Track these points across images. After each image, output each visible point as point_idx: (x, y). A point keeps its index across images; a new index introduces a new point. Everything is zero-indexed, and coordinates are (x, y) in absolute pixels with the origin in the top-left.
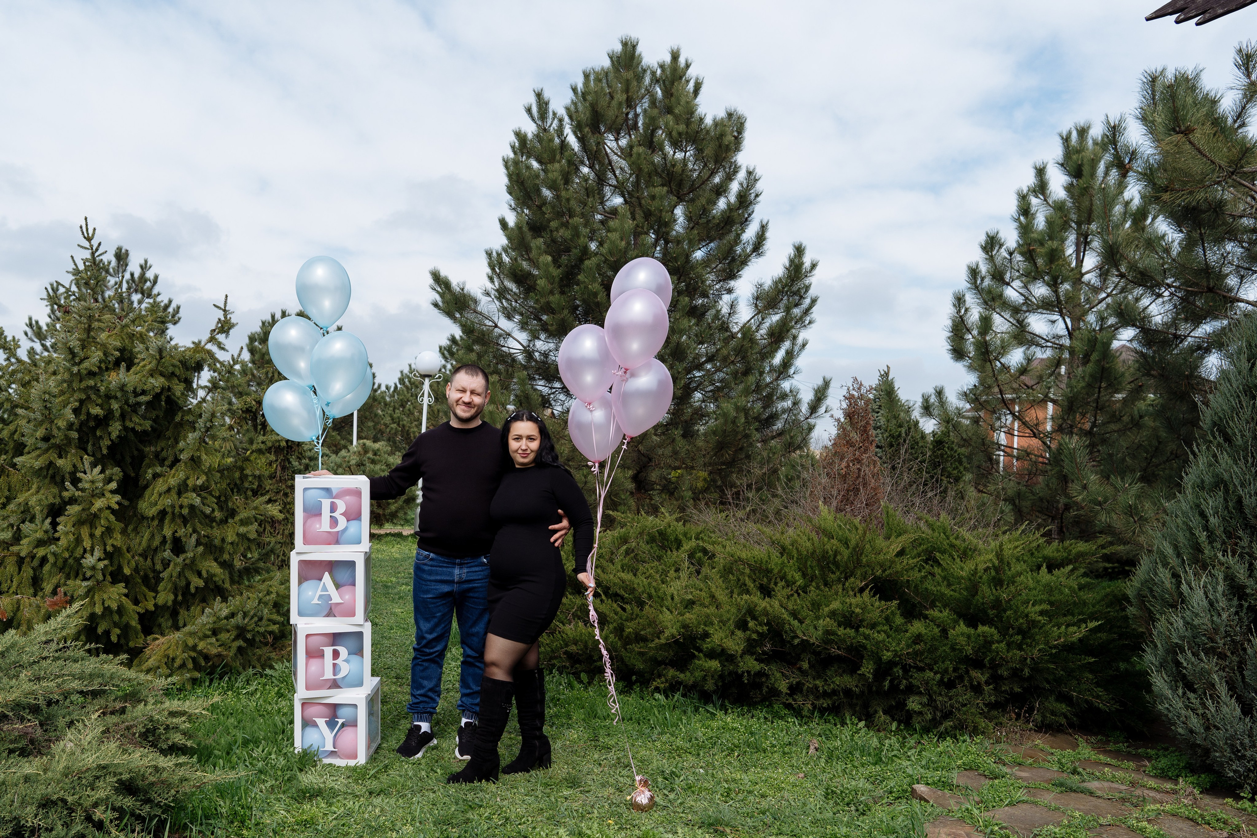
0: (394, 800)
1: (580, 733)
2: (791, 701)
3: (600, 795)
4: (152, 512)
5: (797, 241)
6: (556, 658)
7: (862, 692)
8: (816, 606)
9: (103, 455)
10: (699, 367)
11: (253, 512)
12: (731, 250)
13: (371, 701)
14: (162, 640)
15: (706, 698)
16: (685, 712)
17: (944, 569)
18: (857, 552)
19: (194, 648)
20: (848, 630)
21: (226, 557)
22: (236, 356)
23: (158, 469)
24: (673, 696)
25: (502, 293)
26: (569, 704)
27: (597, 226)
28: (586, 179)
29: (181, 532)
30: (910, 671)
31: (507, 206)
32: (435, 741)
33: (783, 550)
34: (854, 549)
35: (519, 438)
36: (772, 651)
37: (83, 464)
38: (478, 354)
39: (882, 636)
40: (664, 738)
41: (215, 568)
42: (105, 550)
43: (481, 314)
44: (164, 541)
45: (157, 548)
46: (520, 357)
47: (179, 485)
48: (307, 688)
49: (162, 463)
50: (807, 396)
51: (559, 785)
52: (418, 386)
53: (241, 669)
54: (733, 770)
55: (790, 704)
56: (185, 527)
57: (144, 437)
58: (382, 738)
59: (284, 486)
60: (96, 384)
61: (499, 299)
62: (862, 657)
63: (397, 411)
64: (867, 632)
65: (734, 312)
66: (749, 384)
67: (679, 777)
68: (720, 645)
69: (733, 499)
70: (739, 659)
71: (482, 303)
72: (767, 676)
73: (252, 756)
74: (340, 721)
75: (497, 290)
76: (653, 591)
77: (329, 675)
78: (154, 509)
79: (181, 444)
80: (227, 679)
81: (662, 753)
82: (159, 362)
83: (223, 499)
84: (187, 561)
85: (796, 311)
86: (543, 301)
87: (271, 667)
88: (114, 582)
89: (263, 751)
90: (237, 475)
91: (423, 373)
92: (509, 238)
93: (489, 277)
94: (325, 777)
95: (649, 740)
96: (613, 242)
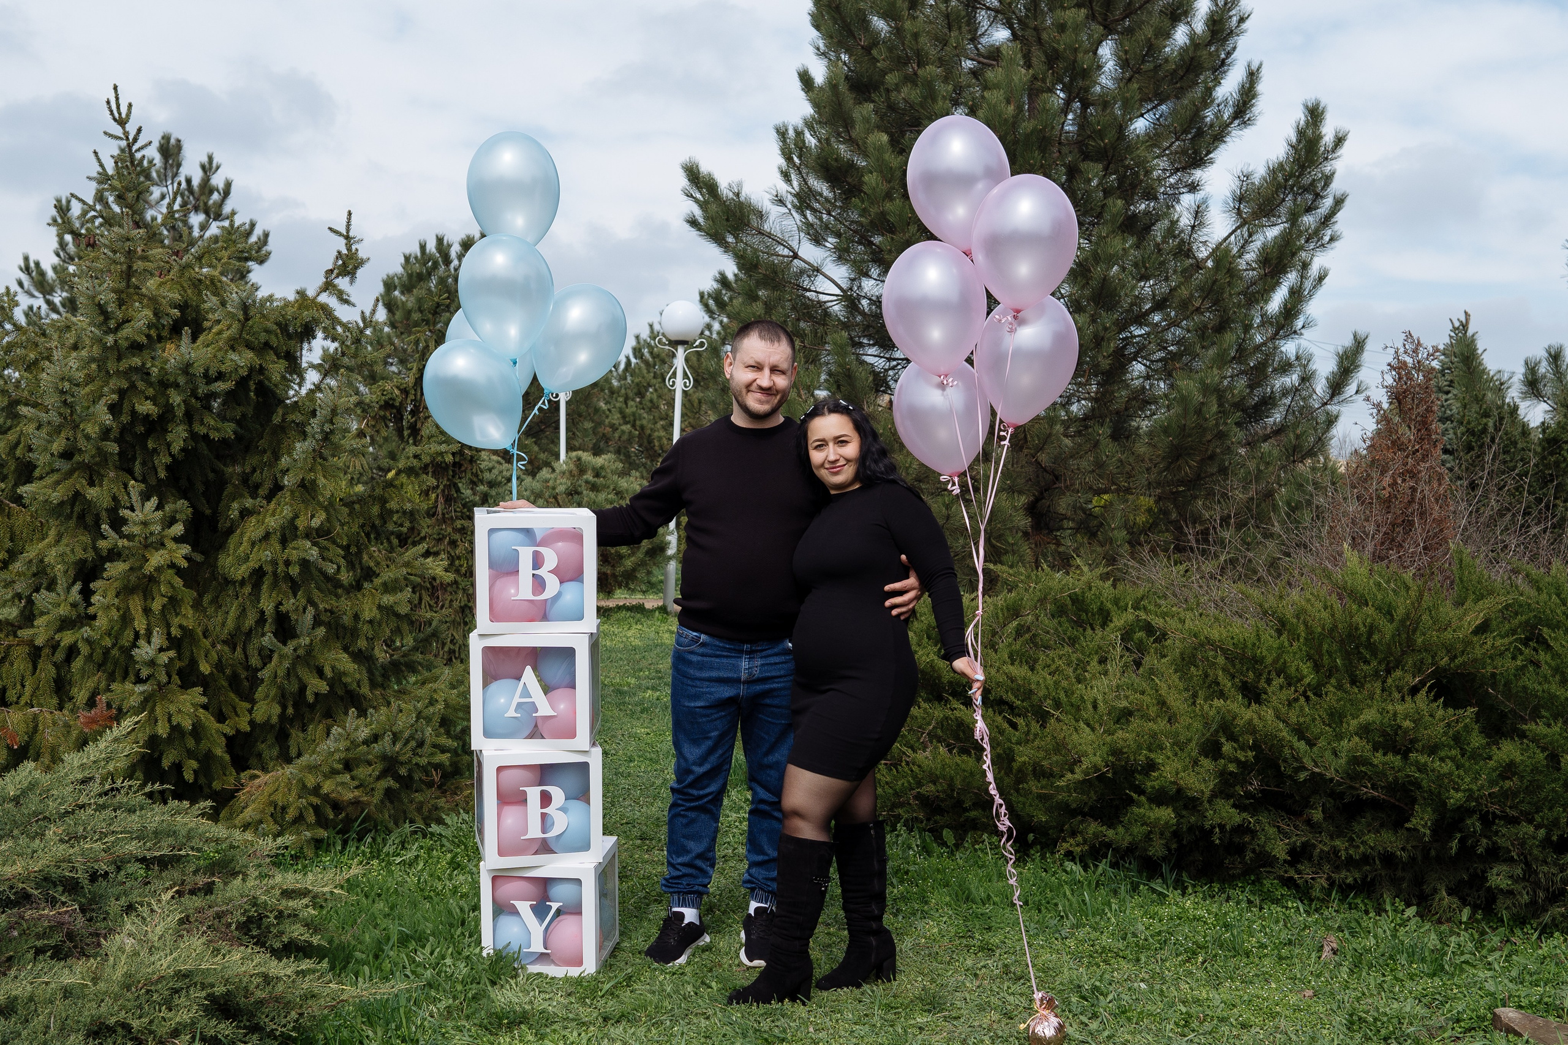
0: (643, 1029)
1: (943, 926)
2: (1292, 873)
3: (976, 1024)
4: (242, 572)
5: (1310, 97)
6: (902, 805)
7: (1413, 859)
8: (1336, 717)
9: (160, 480)
10: (1140, 319)
11: (404, 571)
12: (1196, 116)
13: (603, 874)
14: (264, 778)
15: (1150, 868)
16: (1115, 892)
17: (1556, 655)
18: (1408, 627)
19: (316, 790)
20: (1390, 757)
21: (362, 643)
22: (368, 314)
23: (249, 503)
24: (1096, 866)
25: (804, 200)
26: (924, 880)
27: (964, 80)
29: (289, 605)
30: (1493, 823)
31: (811, 50)
32: (707, 939)
33: (1282, 626)
34: (1402, 622)
35: (822, 444)
36: (1262, 791)
37: (128, 494)
38: (765, 303)
39: (1447, 767)
40: (1081, 934)
41: (345, 662)
42: (169, 634)
43: (769, 235)
44: (262, 620)
45: (251, 630)
46: (837, 309)
47: (283, 528)
48: (501, 853)
49: (254, 491)
50: (1324, 367)
51: (909, 1007)
52: (664, 360)
53: (391, 825)
54: (1194, 985)
55: (1291, 878)
56: (295, 596)
57: (224, 450)
58: (622, 934)
59: (449, 530)
60: (144, 364)
61: (800, 209)
62: (1414, 801)
63: (631, 403)
64: (1423, 759)
65: (1201, 224)
66: (1225, 346)
67: (1105, 996)
68: (1175, 783)
69: (1197, 541)
70: (1207, 806)
71: (772, 218)
72: (1253, 833)
73: (414, 961)
74: (555, 906)
75: (796, 196)
76: (1062, 695)
77: (534, 831)
78: (244, 567)
79: (285, 461)
80: (369, 840)
81: (1077, 957)
82: (243, 326)
83: (353, 549)
84: (301, 652)
85: (1309, 220)
86: (874, 210)
87: (440, 822)
88: (185, 686)
89: (432, 953)
90: (375, 510)
91: (673, 338)
92: (816, 104)
93: (782, 172)
94: (532, 993)
95: (1057, 935)
96: (994, 106)
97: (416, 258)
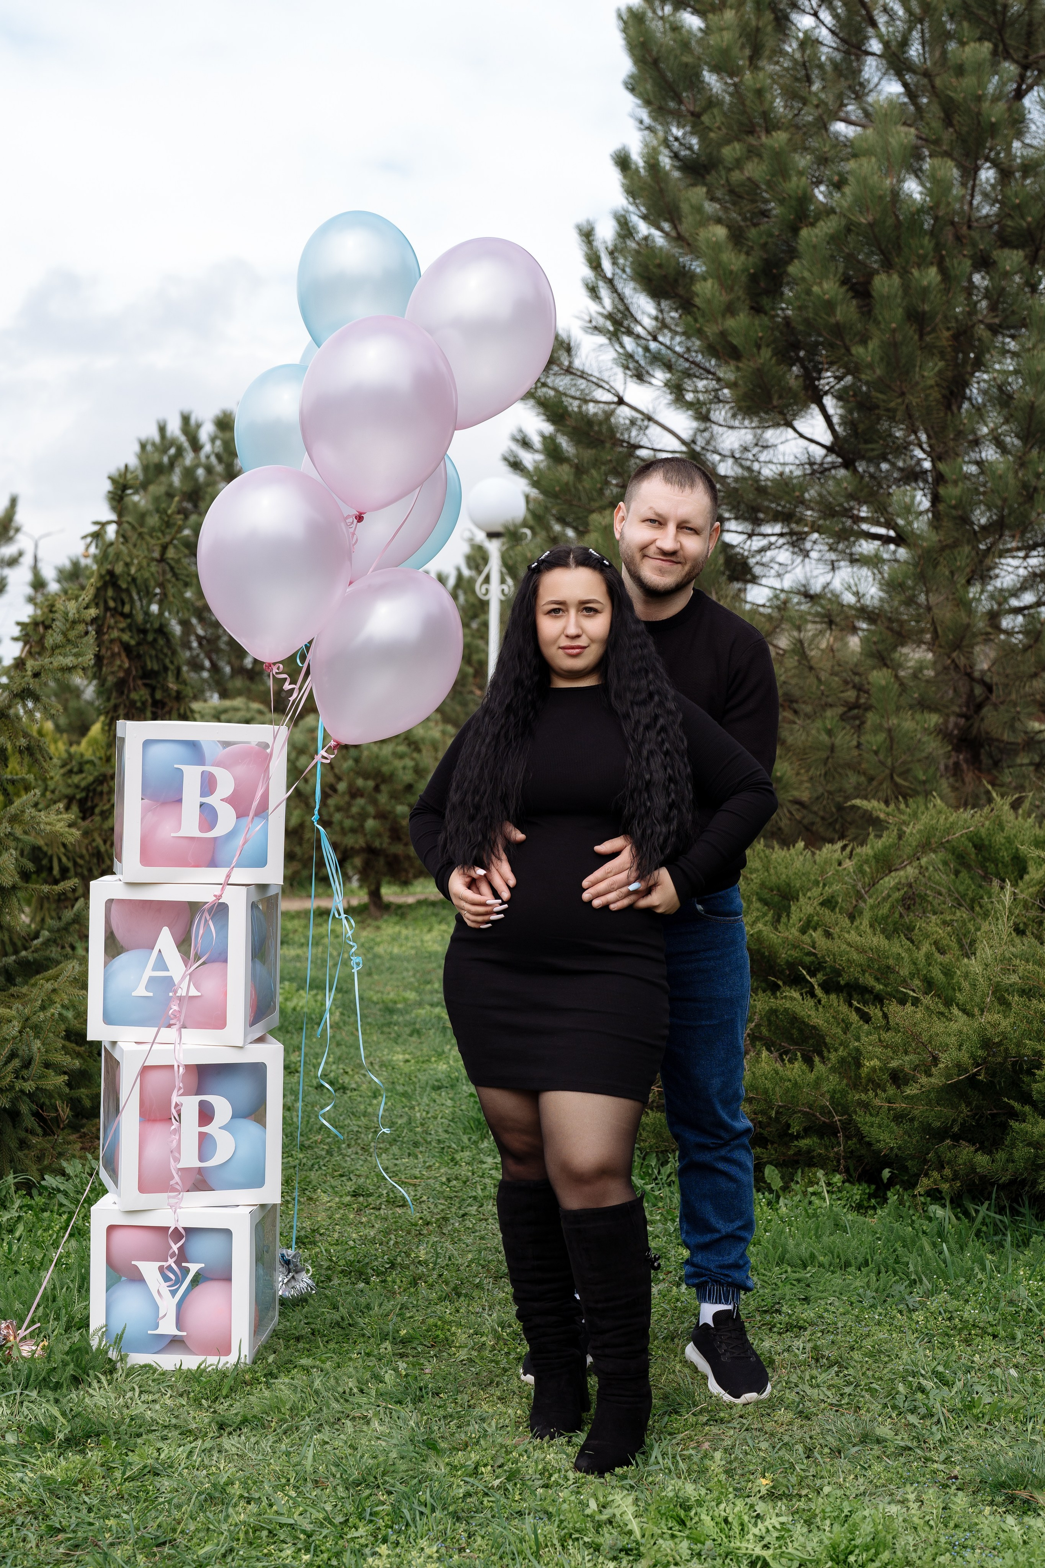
0: (271, 1438)
13: (261, 1226)
16: (995, 1245)
24: (974, 1210)
25: (620, 323)
28: (809, 42)
31: (632, 124)
35: (558, 609)
40: (933, 1304)
43: (583, 375)
61: (614, 336)
71: (583, 351)
74: (194, 1268)
75: (610, 317)
91: (485, 529)
92: (632, 192)
93: (587, 285)
94: (129, 1394)
95: (901, 1307)
96: (865, 179)
97: (154, 444)
